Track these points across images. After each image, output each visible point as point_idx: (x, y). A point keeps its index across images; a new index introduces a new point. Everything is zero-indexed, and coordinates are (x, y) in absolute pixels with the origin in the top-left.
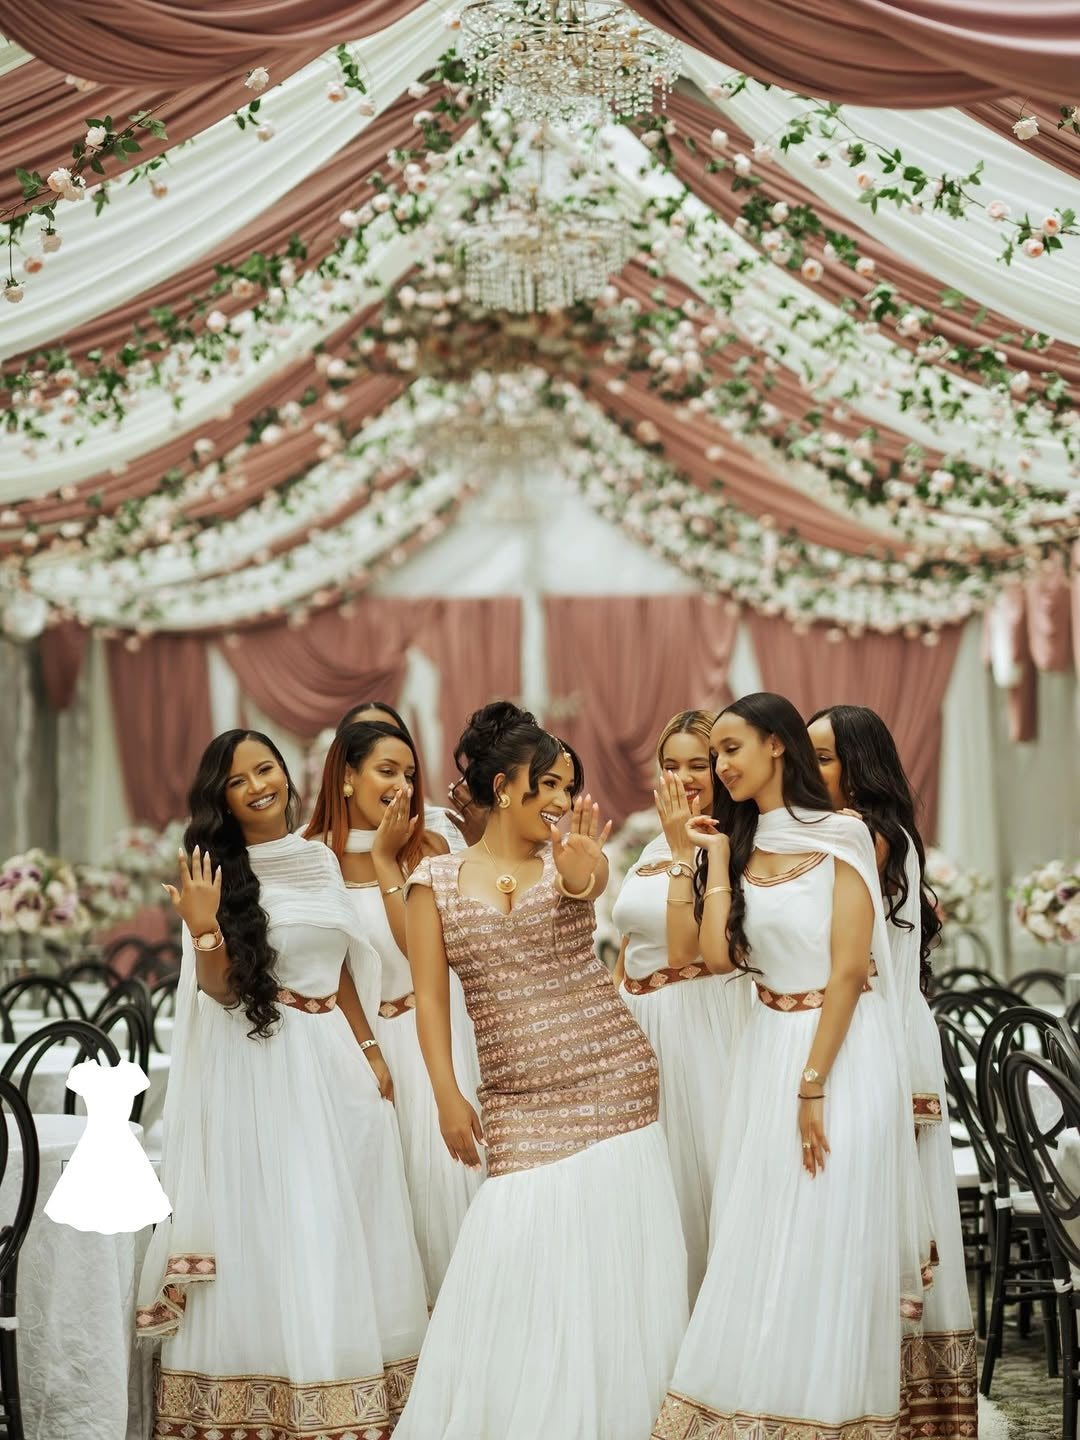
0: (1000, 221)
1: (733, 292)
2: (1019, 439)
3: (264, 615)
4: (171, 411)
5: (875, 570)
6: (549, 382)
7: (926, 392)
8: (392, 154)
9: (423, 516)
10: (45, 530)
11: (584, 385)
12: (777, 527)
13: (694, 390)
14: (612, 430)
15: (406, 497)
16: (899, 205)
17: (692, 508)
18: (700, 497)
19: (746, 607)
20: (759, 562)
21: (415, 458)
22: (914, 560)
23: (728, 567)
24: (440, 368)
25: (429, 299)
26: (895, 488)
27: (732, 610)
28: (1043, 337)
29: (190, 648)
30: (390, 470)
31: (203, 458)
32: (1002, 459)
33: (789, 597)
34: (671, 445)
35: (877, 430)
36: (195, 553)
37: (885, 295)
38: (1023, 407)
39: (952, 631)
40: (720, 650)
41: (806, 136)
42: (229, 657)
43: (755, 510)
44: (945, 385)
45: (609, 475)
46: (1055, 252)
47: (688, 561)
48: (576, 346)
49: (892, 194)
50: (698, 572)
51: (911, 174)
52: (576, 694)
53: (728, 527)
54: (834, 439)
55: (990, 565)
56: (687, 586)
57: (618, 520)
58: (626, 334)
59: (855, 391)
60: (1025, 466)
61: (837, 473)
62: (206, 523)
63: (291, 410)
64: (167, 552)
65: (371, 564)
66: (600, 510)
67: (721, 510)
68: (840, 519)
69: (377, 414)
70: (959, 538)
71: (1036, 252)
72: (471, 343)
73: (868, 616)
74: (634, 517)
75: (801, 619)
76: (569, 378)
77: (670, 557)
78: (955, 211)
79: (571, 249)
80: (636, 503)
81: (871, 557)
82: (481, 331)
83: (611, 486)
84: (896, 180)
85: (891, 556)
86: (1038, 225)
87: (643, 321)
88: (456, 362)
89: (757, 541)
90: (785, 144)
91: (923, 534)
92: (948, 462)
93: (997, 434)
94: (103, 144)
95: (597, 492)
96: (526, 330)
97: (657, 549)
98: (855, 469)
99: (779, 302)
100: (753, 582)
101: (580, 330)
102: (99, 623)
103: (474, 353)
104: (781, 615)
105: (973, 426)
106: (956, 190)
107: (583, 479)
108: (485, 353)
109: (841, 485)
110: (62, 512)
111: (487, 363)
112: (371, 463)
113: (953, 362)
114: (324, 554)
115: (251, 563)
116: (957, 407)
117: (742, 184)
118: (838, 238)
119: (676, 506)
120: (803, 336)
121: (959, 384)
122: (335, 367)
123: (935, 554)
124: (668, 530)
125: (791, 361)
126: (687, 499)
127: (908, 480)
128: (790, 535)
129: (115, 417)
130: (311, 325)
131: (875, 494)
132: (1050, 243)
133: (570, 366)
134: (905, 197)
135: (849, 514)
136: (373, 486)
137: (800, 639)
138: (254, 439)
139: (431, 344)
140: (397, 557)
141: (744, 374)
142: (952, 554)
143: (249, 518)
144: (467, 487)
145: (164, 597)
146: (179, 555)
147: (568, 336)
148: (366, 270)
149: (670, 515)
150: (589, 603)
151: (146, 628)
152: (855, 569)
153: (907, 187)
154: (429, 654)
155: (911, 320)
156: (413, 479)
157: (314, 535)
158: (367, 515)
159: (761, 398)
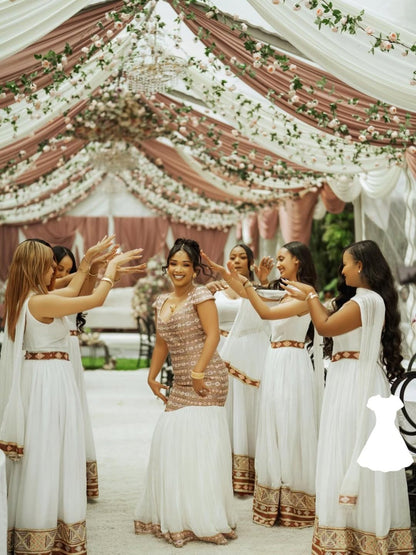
0: (370, 36)
1: (221, 92)
3: (34, 220)
4: (13, 132)
5: (222, 207)
7: (288, 131)
11: (140, 147)
12: (198, 193)
14: (147, 162)
16: (330, 26)
18: (174, 182)
21: (82, 173)
22: (240, 203)
24: (97, 138)
29: (13, 230)
30: (75, 176)
31: (22, 157)
34: (166, 166)
35: (257, 150)
36: (17, 197)
37: (297, 81)
40: (163, 235)
42: (25, 233)
43: (192, 187)
44: (296, 128)
48: (142, 131)
49: (327, 21)
51: (336, 13)
52: (123, 244)
56: (156, 215)
59: (256, 133)
61: (231, 170)
62: (21, 186)
63: (53, 140)
64: (8, 196)
65: (66, 206)
69: (76, 154)
72: (108, 129)
76: (135, 144)
78: (352, 30)
81: (224, 202)
82: (112, 124)
84: (329, 16)
85: (232, 202)
88: (102, 136)
92: (280, 162)
96: (127, 124)
101: (145, 124)
103: (108, 133)
106: (353, 21)
108: (112, 133)
111: (112, 137)
114: (54, 201)
115: (33, 203)
118: (282, 56)
121: (303, 126)
122: (69, 126)
123: (248, 201)
124: (157, 197)
126: (169, 183)
130: (65, 103)
134: (332, 24)
136: (70, 181)
138: (41, 150)
140: (73, 204)
143: (34, 186)
145: (6, 213)
146: (12, 197)
147: (139, 126)
150: (127, 219)
151: (1, 222)
153: (334, 19)
154: (82, 233)
156: (81, 180)
157: (52, 195)
158: (66, 190)
159: (218, 138)
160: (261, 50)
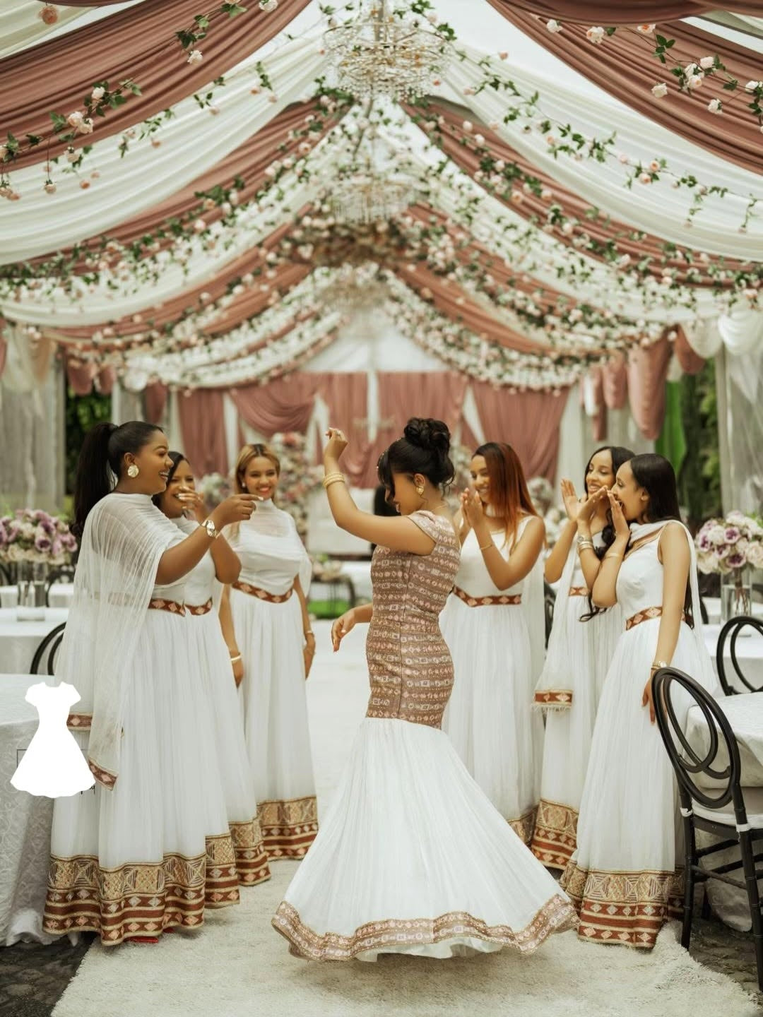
0: (625, 165)
1: (473, 214)
2: (620, 293)
4: (183, 276)
5: (534, 360)
6: (380, 269)
7: (573, 267)
8: (291, 133)
9: (322, 335)
10: (127, 339)
11: (396, 271)
12: (488, 340)
13: (452, 268)
14: (409, 292)
15: (313, 326)
16: (569, 154)
17: (448, 330)
18: (452, 324)
19: (471, 378)
20: (478, 357)
21: (316, 307)
22: (554, 355)
23: (463, 359)
24: (326, 261)
25: (318, 222)
26: (551, 319)
27: (465, 379)
28: (641, 233)
29: (214, 397)
30: (305, 313)
31: (205, 302)
32: (609, 303)
33: (491, 373)
34: (437, 300)
35: (544, 289)
36: (209, 351)
37: (556, 211)
38: (623, 275)
39: (565, 389)
40: (458, 400)
41: (518, 116)
42: (235, 401)
43: (478, 331)
44: (582, 263)
45: (408, 315)
46: (655, 182)
47: (445, 356)
48: (392, 250)
49: (565, 148)
50: (449, 361)
51: (576, 138)
52: (393, 417)
53: (465, 340)
54: (520, 294)
55: (591, 358)
56: (444, 368)
57: (412, 337)
58: (416, 241)
59: (534, 267)
60: (621, 307)
61: (521, 312)
62: (214, 336)
63: (248, 277)
64: (196, 350)
65: (297, 357)
66: (403, 332)
67: (461, 331)
68: (519, 336)
69: (296, 284)
70: (578, 345)
71: (647, 181)
72: (342, 248)
73: (528, 381)
74: (420, 335)
75: (497, 382)
76: (388, 267)
77: (436, 354)
78: (600, 158)
79: (388, 189)
80: (420, 329)
81: (534, 354)
82: (346, 242)
83: (409, 320)
84: (568, 141)
85: (543, 354)
86: (646, 166)
87: (425, 234)
88: (334, 258)
89: (478, 346)
90: (506, 121)
91: (560, 344)
92: (579, 305)
93: (606, 290)
94: (103, 98)
95: (403, 324)
96: (367, 241)
97: (430, 351)
98: (531, 309)
99: (495, 220)
100: (475, 366)
101: (394, 241)
102: (170, 384)
103: (342, 254)
104: (488, 382)
105: (594, 286)
106: (601, 147)
107: (396, 317)
108: (348, 253)
109: (523, 317)
110: (135, 329)
111: (350, 258)
112: (295, 308)
113: (589, 249)
114: (276, 352)
115: (239, 356)
116: (587, 275)
117: (478, 152)
118: (532, 179)
119: (440, 329)
120: (508, 240)
121: (591, 262)
122: (271, 257)
123: (566, 353)
124: (436, 342)
125: (501, 253)
126: (445, 325)
127: (557, 316)
128: (495, 343)
129: (153, 278)
130: (255, 232)
131: (540, 322)
132: (654, 177)
133: (389, 261)
134: (573, 151)
135: (523, 333)
136: (298, 319)
137: (496, 393)
138: (230, 293)
139: (321, 249)
140: (310, 353)
141: (477, 260)
142: (574, 353)
143: (235, 333)
144: (342, 321)
145: (201, 371)
146: (201, 352)
147: (388, 245)
148: (284, 204)
149: (437, 333)
151: (193, 386)
152: (525, 360)
153: (574, 145)
154: (326, 400)
155: (568, 226)
156: (317, 317)
157: (270, 343)
158: (294, 333)
159: (485, 272)
160: (503, 171)
